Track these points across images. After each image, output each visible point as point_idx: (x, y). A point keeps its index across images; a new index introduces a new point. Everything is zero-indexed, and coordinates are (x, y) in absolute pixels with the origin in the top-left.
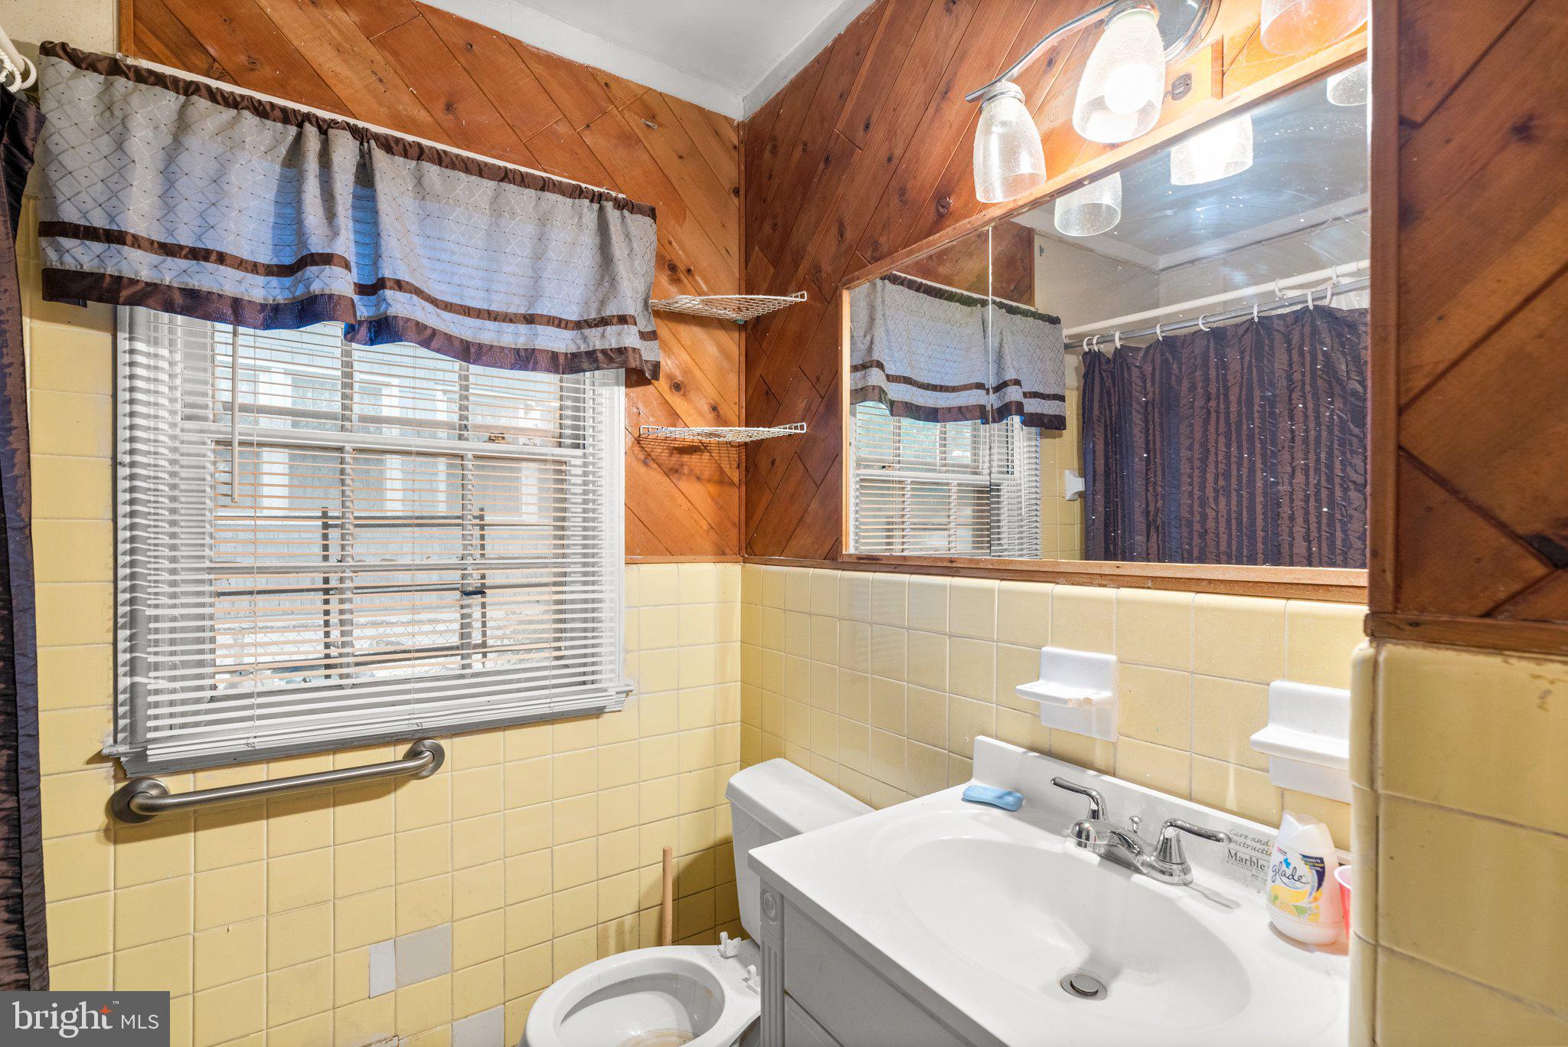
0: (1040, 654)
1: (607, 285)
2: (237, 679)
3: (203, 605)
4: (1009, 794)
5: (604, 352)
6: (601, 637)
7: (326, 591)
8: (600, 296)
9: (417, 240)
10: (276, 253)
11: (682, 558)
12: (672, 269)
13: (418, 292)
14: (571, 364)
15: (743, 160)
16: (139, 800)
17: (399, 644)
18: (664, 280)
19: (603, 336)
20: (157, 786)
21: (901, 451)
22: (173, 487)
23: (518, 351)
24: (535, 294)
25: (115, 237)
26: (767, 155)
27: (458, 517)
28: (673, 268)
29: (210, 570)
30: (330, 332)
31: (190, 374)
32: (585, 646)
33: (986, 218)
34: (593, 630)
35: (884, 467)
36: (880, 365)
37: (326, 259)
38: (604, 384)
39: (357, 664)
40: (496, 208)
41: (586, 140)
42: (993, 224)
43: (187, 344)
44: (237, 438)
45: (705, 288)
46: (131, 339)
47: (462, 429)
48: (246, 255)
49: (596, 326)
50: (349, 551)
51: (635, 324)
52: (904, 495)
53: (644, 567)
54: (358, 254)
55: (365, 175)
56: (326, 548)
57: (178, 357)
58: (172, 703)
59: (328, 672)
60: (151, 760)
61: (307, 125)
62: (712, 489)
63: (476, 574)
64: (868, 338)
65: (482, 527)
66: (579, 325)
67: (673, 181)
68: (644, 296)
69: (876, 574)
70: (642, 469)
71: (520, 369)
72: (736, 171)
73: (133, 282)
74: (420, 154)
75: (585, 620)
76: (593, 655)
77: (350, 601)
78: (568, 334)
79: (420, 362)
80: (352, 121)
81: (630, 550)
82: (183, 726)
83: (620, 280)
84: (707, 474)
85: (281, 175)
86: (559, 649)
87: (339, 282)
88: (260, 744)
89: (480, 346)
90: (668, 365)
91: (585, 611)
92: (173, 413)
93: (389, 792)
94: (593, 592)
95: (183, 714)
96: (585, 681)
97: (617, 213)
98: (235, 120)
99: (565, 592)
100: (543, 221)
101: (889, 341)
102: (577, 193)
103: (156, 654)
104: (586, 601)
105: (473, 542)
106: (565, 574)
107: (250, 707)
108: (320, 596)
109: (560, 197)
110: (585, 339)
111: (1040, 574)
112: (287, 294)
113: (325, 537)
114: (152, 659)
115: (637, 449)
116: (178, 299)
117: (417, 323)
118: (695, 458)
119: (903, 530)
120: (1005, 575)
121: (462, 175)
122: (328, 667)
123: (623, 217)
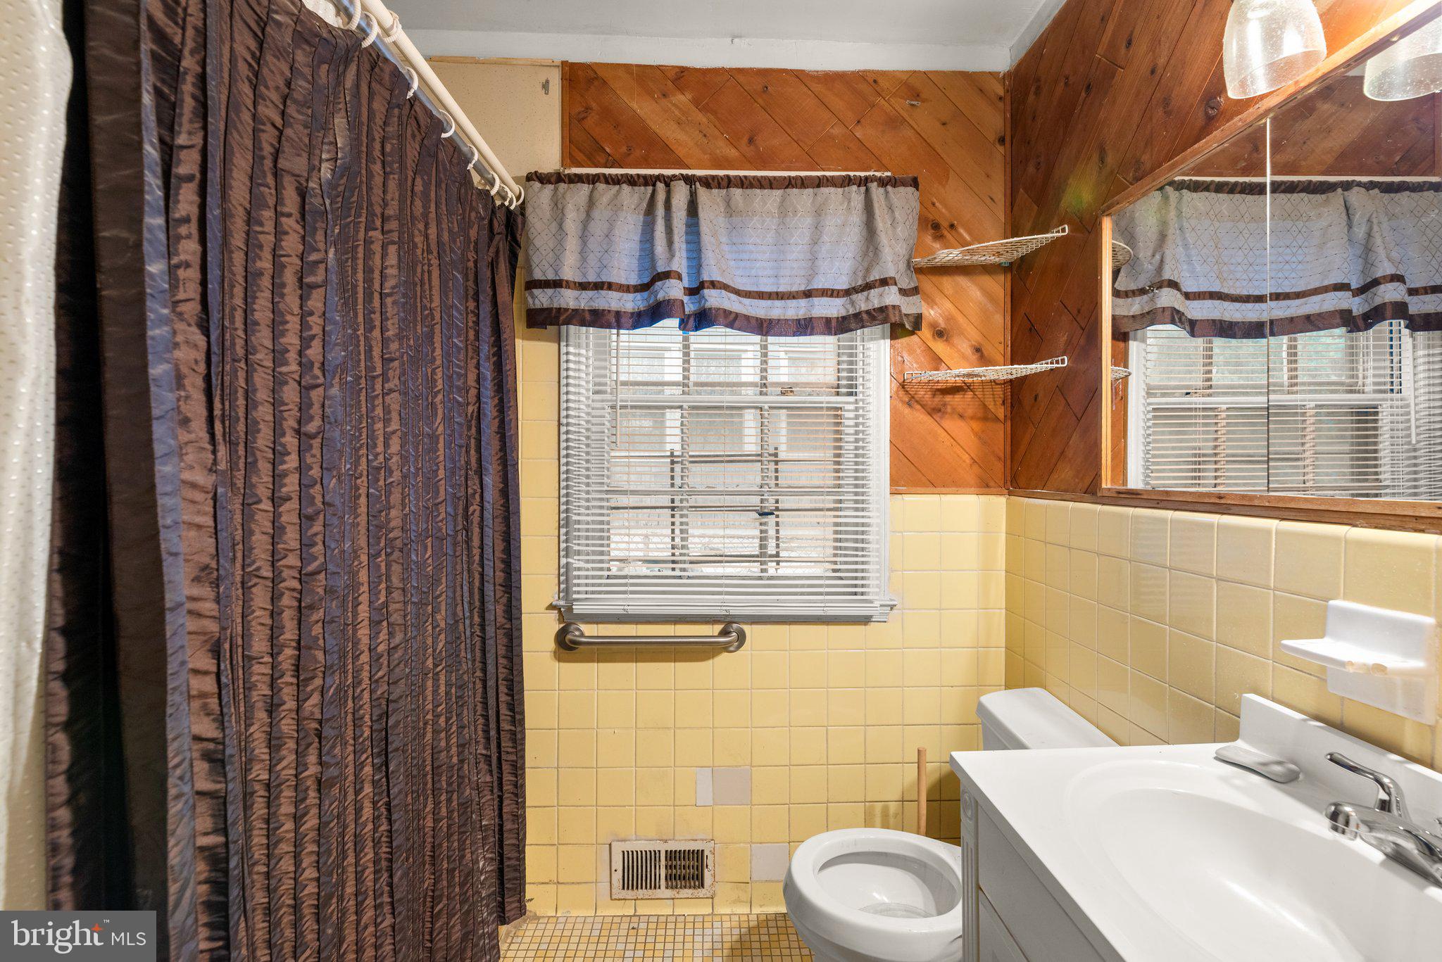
0: (1326, 608)
1: (871, 254)
2: (623, 565)
3: (602, 515)
4: (1279, 763)
5: (868, 312)
6: (869, 556)
7: (673, 509)
8: (866, 264)
9: (726, 248)
10: (640, 277)
11: (944, 490)
12: (934, 227)
13: (726, 287)
14: (840, 326)
15: (1009, 108)
16: (569, 637)
17: (718, 549)
18: (928, 239)
19: (867, 298)
20: (579, 630)
21: (1214, 375)
22: (588, 438)
23: (799, 320)
24: (813, 272)
25: (557, 284)
26: (1031, 97)
27: (758, 455)
28: (936, 226)
29: (607, 492)
30: (670, 324)
31: (597, 363)
32: (856, 563)
33: (1261, 111)
34: (863, 549)
35: (1187, 394)
36: (1173, 285)
37: (666, 275)
38: (872, 339)
39: (691, 562)
40: (783, 211)
41: (857, 134)
42: (1271, 115)
43: (596, 345)
44: (619, 404)
45: (968, 238)
46: (567, 346)
47: (763, 385)
48: (623, 282)
49: (862, 291)
50: (686, 480)
51: (896, 284)
52: (1216, 423)
53: (907, 498)
54: (689, 267)
55: (693, 209)
56: (672, 478)
57: (590, 354)
58: (587, 577)
59: (674, 566)
60: (575, 612)
61: (658, 183)
62: (976, 425)
63: (772, 499)
64: (1158, 257)
65: (776, 463)
66: (847, 293)
67: (937, 147)
68: (907, 257)
69: (1137, 509)
70: (907, 411)
71: (800, 335)
72: (1002, 121)
73: (566, 310)
74: (728, 183)
75: (856, 541)
76: (863, 571)
77: (686, 516)
78: (839, 302)
79: (729, 339)
80: (685, 172)
81: (894, 482)
82: (593, 593)
83: (881, 249)
84: (970, 412)
85: (644, 222)
86: (835, 563)
87: (673, 290)
88: (632, 610)
89: (770, 321)
90: (932, 314)
91: (856, 533)
92: (588, 390)
93: (708, 658)
94: (863, 517)
95: (593, 585)
96: (856, 592)
97: (881, 190)
98: (619, 192)
99: (840, 517)
100: (819, 213)
101: (1188, 256)
102: (847, 182)
103: (579, 544)
104: (857, 525)
105: (769, 474)
106: (840, 501)
107: (625, 585)
108: (669, 512)
109: (832, 190)
110: (853, 303)
111: (1331, 515)
112: (645, 304)
113: (672, 470)
114: (576, 548)
115: (901, 393)
116: (588, 317)
117: (725, 311)
118: (958, 397)
119: (1216, 462)
120: (1286, 514)
121: (758, 191)
122: (673, 562)
123: (887, 192)
